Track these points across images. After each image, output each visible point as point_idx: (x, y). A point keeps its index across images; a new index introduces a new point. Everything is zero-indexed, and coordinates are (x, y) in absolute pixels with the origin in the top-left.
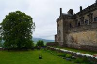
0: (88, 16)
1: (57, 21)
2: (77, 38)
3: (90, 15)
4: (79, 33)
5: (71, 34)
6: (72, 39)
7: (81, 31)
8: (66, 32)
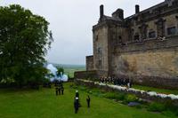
0: (156, 23)
1: (93, 31)
2: (135, 63)
3: (161, 23)
4: (141, 54)
5: (123, 56)
6: (126, 64)
7: (145, 51)
8: (113, 52)
